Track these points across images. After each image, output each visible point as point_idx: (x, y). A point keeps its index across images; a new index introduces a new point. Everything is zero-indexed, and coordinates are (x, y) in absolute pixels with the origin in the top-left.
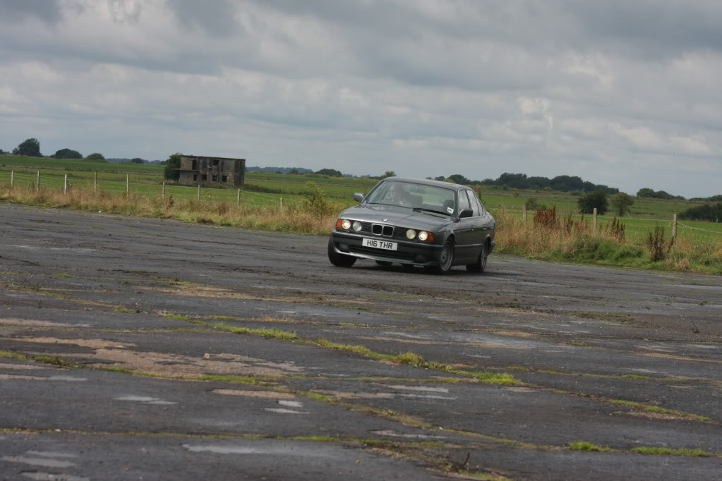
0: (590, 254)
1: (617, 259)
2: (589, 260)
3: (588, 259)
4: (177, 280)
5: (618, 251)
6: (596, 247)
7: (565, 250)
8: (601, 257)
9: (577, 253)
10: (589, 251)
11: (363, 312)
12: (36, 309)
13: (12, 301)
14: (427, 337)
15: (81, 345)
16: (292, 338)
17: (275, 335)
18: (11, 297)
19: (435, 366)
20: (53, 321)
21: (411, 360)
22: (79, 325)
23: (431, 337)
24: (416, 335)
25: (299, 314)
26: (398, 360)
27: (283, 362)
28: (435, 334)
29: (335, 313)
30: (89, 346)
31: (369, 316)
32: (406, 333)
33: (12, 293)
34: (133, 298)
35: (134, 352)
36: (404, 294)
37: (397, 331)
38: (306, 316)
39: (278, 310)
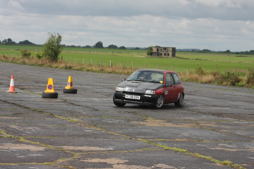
4: (147, 117)
11: (213, 132)
12: (94, 139)
13: (86, 135)
14: (235, 146)
15: (108, 163)
16: (185, 152)
17: (179, 150)
18: (86, 132)
19: (236, 166)
20: (99, 147)
21: (227, 164)
22: (109, 149)
23: (236, 146)
24: (231, 145)
25: (189, 135)
26: (223, 163)
27: (181, 168)
28: (238, 144)
29: (202, 133)
30: (111, 163)
31: (215, 134)
32: (227, 144)
33: (87, 129)
34: (130, 129)
35: (127, 166)
36: (229, 118)
37: (224, 143)
38: (192, 136)
39: (182, 133)
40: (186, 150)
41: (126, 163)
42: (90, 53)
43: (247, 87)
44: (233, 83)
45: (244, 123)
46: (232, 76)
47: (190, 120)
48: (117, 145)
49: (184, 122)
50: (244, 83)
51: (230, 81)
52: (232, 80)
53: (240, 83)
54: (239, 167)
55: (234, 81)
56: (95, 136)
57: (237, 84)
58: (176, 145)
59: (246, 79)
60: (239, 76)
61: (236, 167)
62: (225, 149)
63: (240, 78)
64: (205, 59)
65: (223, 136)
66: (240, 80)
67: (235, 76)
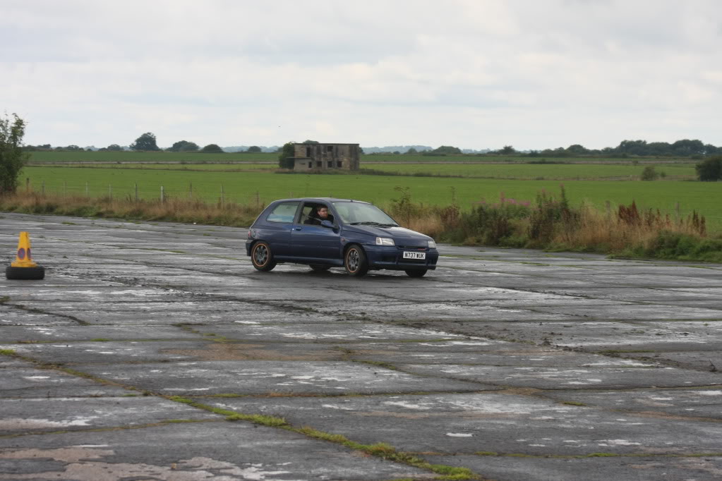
0: (671, 249)
1: (698, 254)
2: (671, 256)
3: (669, 254)
5: (698, 246)
6: (677, 241)
7: (646, 246)
8: (682, 253)
9: (658, 249)
10: (669, 247)
11: (381, 371)
12: (46, 399)
13: (26, 389)
14: (425, 406)
15: (57, 459)
16: (280, 425)
17: (263, 421)
18: (29, 381)
19: (402, 457)
20: (50, 418)
21: (381, 451)
22: (74, 423)
23: (428, 406)
24: (415, 403)
25: (313, 380)
26: (369, 451)
27: (250, 466)
28: (436, 401)
29: (350, 374)
30: (64, 460)
31: (386, 376)
32: (406, 402)
33: (34, 375)
34: (155, 371)
35: (105, 465)
36: (442, 333)
37: (399, 400)
38: (318, 383)
39: (295, 375)
40: (283, 421)
41: (106, 459)
42: (119, 166)
43: (532, 247)
44: (492, 238)
45: (480, 344)
46: (492, 217)
47: (333, 341)
48: (100, 412)
49: (316, 346)
50: (524, 237)
51: (486, 232)
52: (491, 231)
53: (512, 239)
54: (410, 458)
55: (496, 231)
56: (48, 390)
57: (505, 240)
58: (264, 407)
59: (530, 225)
60: (508, 219)
61: (403, 459)
62: (395, 414)
63: (513, 221)
64: (441, 174)
65: (406, 379)
66: (513, 229)
67: (500, 220)
